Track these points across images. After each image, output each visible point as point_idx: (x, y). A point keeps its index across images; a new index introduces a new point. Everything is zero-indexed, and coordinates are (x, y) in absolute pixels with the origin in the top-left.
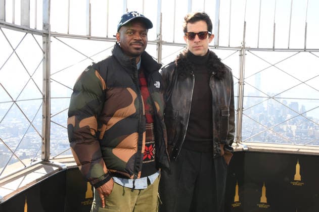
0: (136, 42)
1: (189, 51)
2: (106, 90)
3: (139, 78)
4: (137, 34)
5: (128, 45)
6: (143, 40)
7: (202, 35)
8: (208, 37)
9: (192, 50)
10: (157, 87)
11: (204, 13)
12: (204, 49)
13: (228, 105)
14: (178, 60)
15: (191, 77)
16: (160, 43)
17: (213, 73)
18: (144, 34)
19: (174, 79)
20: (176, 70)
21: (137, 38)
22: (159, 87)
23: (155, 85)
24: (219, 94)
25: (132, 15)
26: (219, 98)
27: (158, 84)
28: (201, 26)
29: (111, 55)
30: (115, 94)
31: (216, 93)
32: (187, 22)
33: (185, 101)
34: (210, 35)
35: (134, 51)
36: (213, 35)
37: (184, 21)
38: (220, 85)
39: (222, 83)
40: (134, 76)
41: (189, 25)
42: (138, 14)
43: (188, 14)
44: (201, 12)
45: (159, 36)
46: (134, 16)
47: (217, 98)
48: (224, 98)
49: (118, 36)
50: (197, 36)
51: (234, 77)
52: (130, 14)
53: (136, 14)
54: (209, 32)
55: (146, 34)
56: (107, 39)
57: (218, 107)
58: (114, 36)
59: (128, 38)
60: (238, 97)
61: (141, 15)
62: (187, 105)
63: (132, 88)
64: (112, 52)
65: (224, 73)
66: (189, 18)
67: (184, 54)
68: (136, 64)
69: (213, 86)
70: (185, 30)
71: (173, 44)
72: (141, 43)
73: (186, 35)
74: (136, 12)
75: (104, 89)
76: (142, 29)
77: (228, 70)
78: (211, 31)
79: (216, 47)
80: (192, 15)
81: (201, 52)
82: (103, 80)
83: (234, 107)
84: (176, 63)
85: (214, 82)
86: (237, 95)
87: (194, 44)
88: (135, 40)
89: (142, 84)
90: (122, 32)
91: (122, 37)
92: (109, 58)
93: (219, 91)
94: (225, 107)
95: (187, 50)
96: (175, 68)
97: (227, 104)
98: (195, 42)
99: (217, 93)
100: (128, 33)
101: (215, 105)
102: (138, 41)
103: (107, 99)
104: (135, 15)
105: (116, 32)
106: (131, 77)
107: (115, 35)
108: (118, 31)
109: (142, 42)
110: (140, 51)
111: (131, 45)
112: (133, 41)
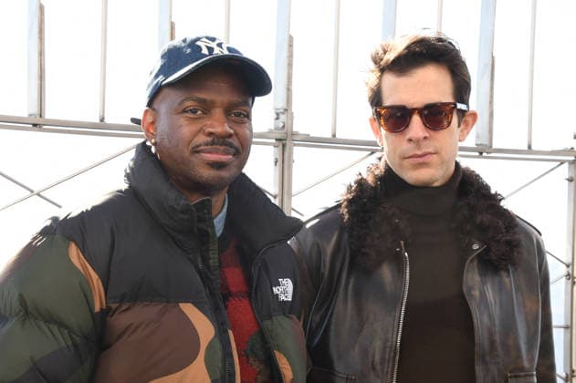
0: (213, 143)
1: (388, 170)
2: (106, 312)
3: (220, 266)
4: (218, 113)
5: (187, 154)
6: (236, 134)
7: (435, 116)
8: (455, 119)
9: (401, 166)
10: (282, 298)
11: (440, 40)
12: (443, 162)
13: (531, 361)
14: (350, 202)
15: (398, 261)
16: (285, 141)
17: (476, 247)
18: (240, 114)
19: (338, 265)
20: (346, 236)
21: (218, 129)
22: (290, 299)
23: (275, 290)
24: (497, 322)
25: (199, 48)
26: (497, 338)
27: (285, 290)
28: (429, 85)
29: (123, 185)
30: (137, 328)
31: (486, 319)
32: (382, 70)
33: (378, 344)
34: (462, 113)
35: (206, 174)
36: (474, 115)
37: (372, 66)
38: (501, 288)
39: (507, 280)
40: (205, 260)
41: (389, 79)
42: (220, 45)
43: (384, 43)
44: (430, 34)
45: (283, 117)
46: (205, 51)
47: (491, 334)
48: (516, 339)
49: (150, 119)
50: (416, 119)
51: (549, 259)
52: (193, 45)
53: (213, 45)
54: (460, 106)
55: (248, 116)
56: (101, 127)
57: (493, 368)
58: (134, 120)
59: (186, 129)
60: (568, 328)
61: (229, 49)
62: (383, 361)
63: (196, 304)
64: (127, 176)
65: (513, 245)
66: (390, 57)
67: (370, 180)
68: (212, 219)
69: (477, 293)
70: (376, 99)
71: (332, 142)
72: (231, 145)
73: (378, 115)
74: (213, 40)
75: (97, 308)
76: (235, 98)
77: (529, 236)
78: (465, 102)
79: (483, 151)
80: (398, 46)
81: (434, 174)
82: (94, 276)
83: (552, 367)
84: (344, 210)
85: (477, 278)
86: (562, 323)
87: (406, 148)
88: (210, 134)
89: (233, 289)
90: (163, 107)
91: (163, 125)
92: (116, 196)
93: (496, 311)
94: (522, 369)
95: (382, 165)
96: (342, 228)
97: (529, 360)
98: (410, 140)
99: (491, 317)
100: (184, 111)
101: (485, 362)
102: (220, 140)
103: (109, 346)
104: (211, 50)
105: (144, 107)
106: (196, 267)
107: (140, 116)
108: (150, 104)
109: (235, 142)
110: (225, 174)
111: (196, 151)
112: (202, 139)
